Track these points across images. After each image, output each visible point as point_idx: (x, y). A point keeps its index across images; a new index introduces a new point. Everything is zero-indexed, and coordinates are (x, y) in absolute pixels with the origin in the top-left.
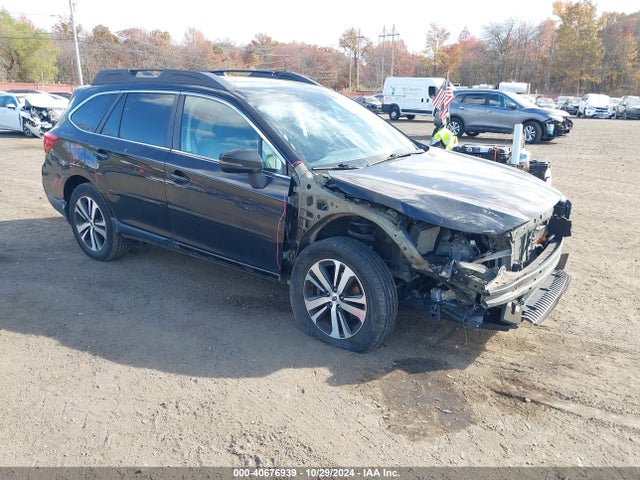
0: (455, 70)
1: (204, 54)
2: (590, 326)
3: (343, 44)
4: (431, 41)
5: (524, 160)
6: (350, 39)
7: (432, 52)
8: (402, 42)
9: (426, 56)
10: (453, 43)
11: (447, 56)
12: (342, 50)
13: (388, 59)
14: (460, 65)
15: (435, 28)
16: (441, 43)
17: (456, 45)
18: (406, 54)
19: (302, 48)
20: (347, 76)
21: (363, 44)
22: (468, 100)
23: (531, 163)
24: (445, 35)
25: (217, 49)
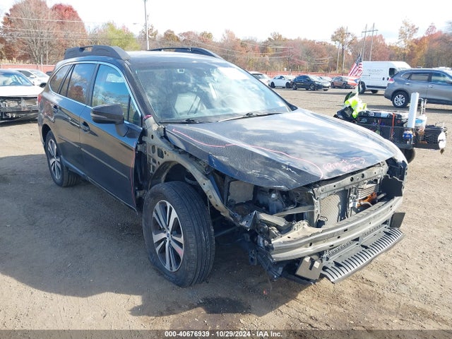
0: (422, 56)
1: (234, 48)
2: (420, 287)
3: (334, 38)
4: (402, 35)
5: (419, 125)
6: (340, 35)
7: (403, 43)
8: (381, 36)
9: (398, 45)
10: (422, 36)
11: (415, 45)
12: (333, 43)
13: (368, 49)
14: (426, 53)
15: (406, 25)
16: (410, 36)
17: (424, 38)
18: (384, 45)
19: (305, 42)
20: (336, 62)
21: (349, 39)
22: (413, 77)
23: (427, 127)
24: (415, 30)
25: (243, 44)
